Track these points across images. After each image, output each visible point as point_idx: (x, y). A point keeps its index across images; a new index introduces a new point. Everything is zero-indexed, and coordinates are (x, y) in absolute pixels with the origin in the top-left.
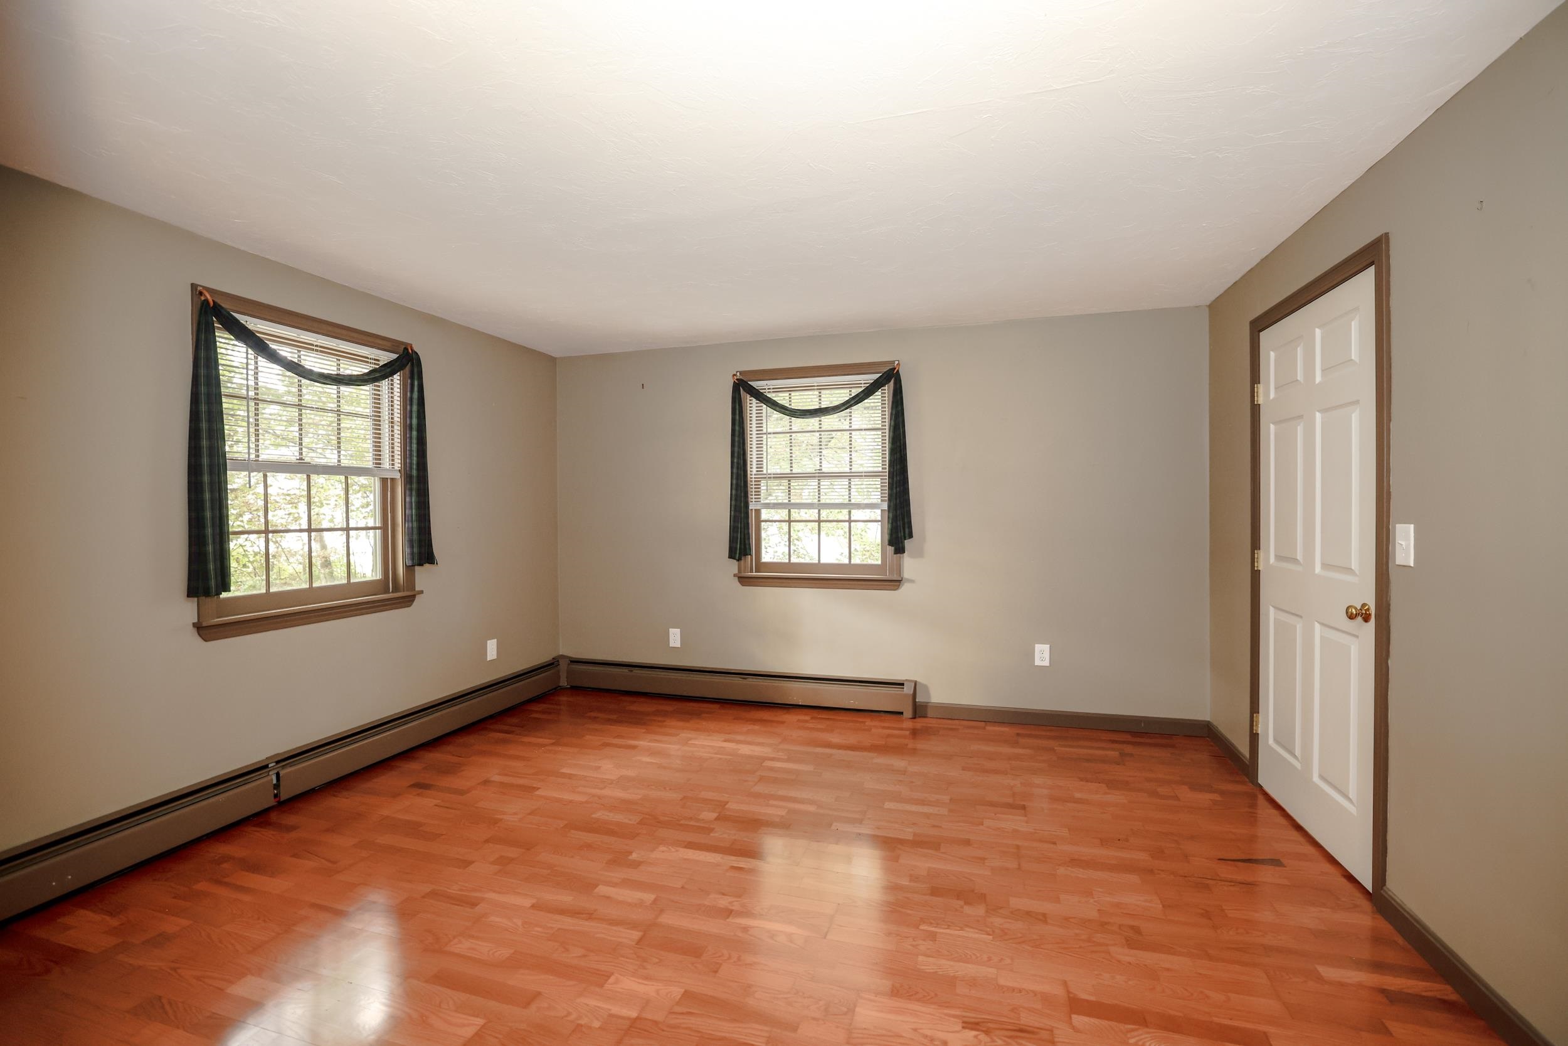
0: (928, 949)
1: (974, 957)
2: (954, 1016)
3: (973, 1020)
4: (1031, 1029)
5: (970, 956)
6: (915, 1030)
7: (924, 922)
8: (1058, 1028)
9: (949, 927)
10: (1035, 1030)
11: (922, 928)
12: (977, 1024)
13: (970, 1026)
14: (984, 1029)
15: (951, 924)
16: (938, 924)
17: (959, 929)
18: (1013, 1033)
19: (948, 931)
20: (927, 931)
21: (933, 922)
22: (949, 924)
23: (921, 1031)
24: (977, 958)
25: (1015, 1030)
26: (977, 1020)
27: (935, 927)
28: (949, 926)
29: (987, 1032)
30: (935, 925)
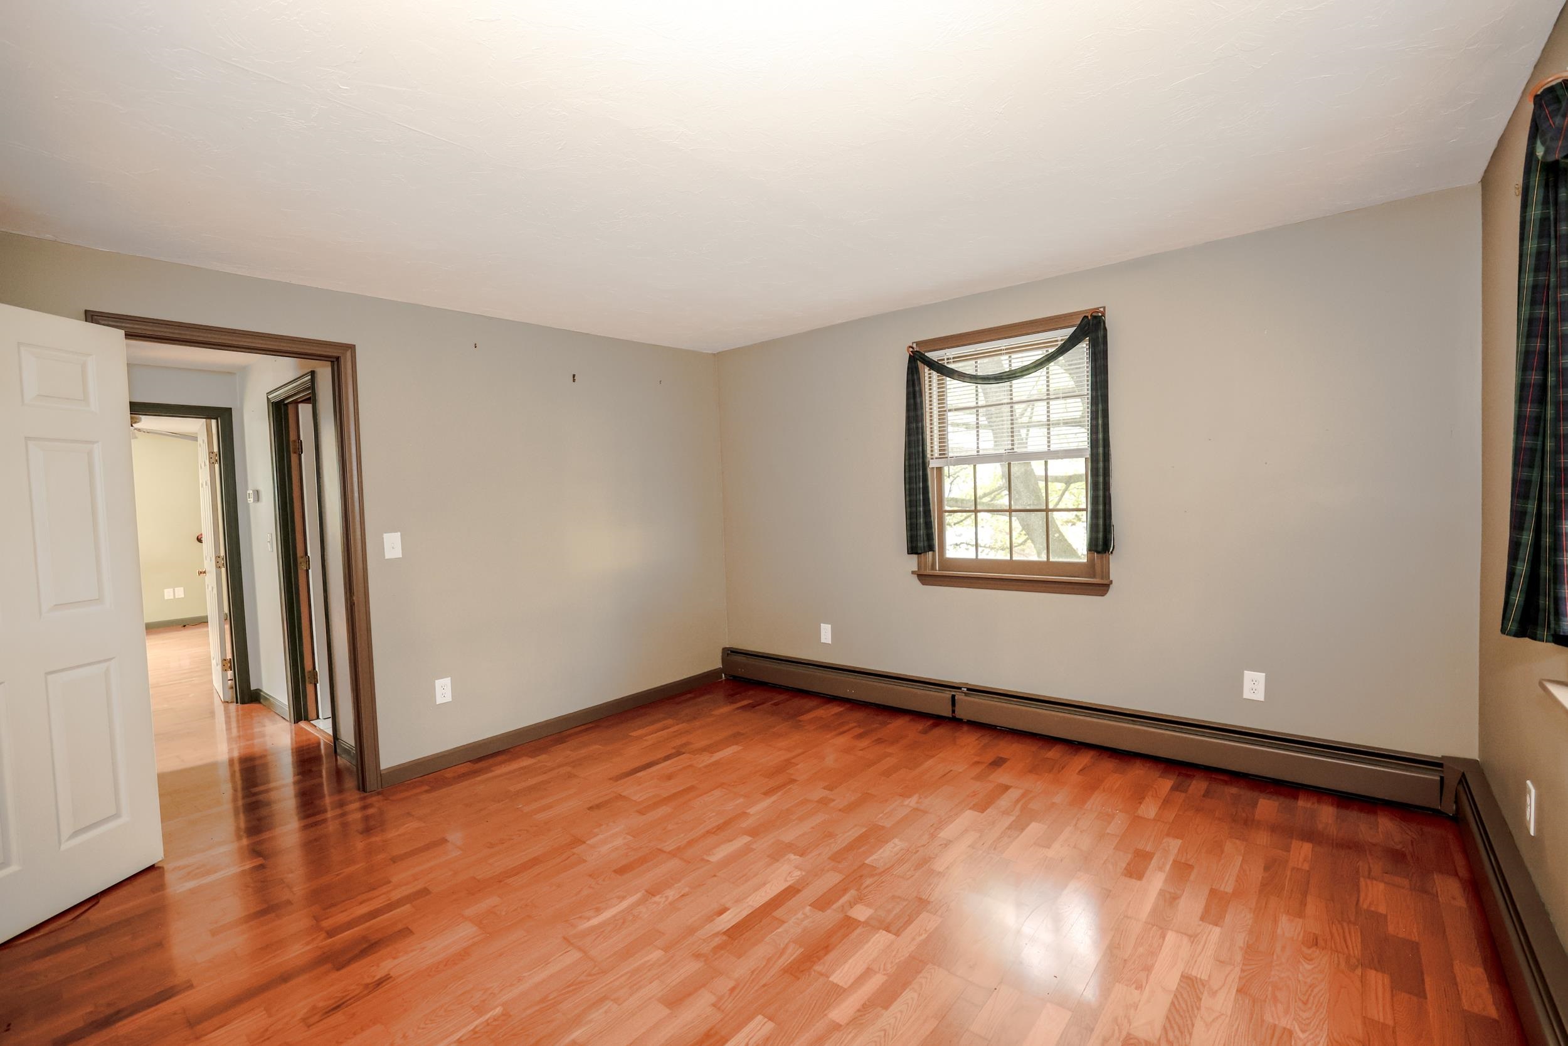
0: (472, 997)
1: (422, 1026)
2: (401, 975)
3: (384, 984)
4: (331, 1013)
5: (427, 1024)
6: (424, 948)
7: (503, 1015)
8: (305, 1032)
9: (474, 1031)
10: (326, 1016)
11: (498, 1009)
12: (379, 985)
13: (384, 979)
14: (370, 986)
15: (474, 1036)
16: (488, 1025)
17: (463, 1039)
18: (344, 1000)
19: (471, 1027)
20: (492, 1009)
21: (495, 1023)
22: (477, 1035)
23: (418, 951)
24: (419, 1028)
25: (343, 1003)
26: (381, 986)
27: (488, 1020)
28: (476, 1033)
29: (367, 986)
30: (489, 1021)
